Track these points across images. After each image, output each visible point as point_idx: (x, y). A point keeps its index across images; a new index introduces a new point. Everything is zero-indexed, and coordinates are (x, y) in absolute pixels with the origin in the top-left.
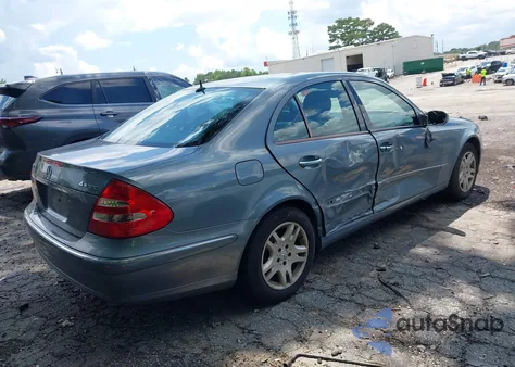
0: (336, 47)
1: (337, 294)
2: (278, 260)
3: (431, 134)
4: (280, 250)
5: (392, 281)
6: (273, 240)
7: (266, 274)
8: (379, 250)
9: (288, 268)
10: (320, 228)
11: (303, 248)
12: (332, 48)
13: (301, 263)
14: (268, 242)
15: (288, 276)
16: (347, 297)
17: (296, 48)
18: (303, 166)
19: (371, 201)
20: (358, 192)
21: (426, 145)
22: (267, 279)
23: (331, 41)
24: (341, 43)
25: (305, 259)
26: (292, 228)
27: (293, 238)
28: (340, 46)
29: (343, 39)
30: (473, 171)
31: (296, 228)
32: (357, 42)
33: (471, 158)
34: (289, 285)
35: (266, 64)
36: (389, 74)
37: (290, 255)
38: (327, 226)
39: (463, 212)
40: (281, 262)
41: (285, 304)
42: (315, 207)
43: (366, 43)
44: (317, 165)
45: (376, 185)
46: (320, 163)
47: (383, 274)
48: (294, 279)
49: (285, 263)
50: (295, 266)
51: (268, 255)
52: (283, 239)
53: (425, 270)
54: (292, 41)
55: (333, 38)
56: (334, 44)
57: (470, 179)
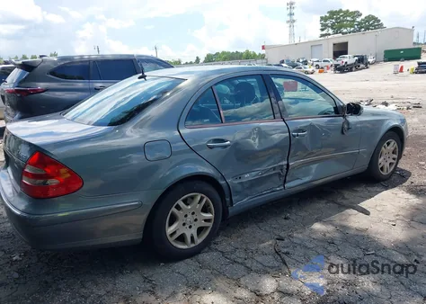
0: (326, 35)
1: (233, 256)
2: (184, 224)
3: (348, 123)
4: (186, 216)
5: (285, 250)
6: (178, 207)
7: (172, 235)
8: (288, 221)
9: (194, 231)
10: (228, 199)
11: (209, 216)
12: (322, 36)
13: (207, 228)
14: (174, 209)
15: (192, 238)
16: (240, 260)
17: (292, 35)
18: (211, 148)
19: (283, 179)
20: (269, 170)
21: (343, 133)
22: (171, 240)
23: (322, 30)
24: (331, 31)
25: (210, 225)
26: (199, 198)
27: (200, 207)
28: (329, 35)
29: (332, 28)
30: (396, 156)
31: (202, 199)
32: (345, 31)
33: (393, 144)
34: (193, 245)
35: (263, 47)
36: (370, 60)
37: (196, 220)
38: (234, 198)
39: (377, 193)
40: (188, 226)
41: (188, 260)
42: (222, 182)
43: (354, 32)
44: (226, 146)
45: (288, 165)
46: (229, 145)
47: (280, 243)
48: (199, 241)
49: (190, 227)
50: (200, 230)
51: (173, 219)
52: (189, 207)
53: (318, 244)
54: (288, 29)
55: (324, 27)
56: (324, 32)
57: (391, 164)
